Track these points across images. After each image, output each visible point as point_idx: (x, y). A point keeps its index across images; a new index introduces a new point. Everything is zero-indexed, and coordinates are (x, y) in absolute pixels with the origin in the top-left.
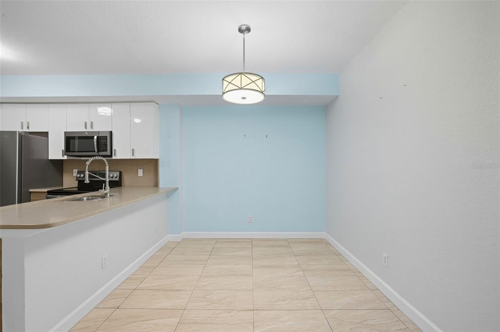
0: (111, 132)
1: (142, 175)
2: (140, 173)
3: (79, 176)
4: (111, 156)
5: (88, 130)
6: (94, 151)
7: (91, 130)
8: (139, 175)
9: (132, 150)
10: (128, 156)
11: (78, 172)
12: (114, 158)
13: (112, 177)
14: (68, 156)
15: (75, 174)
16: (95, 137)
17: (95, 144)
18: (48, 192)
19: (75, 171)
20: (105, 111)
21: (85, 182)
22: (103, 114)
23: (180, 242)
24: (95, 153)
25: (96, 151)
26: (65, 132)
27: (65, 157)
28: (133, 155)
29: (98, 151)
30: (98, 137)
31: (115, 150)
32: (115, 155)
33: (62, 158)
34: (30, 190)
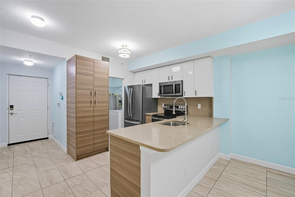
0: (182, 81)
1: (200, 108)
2: (199, 106)
3: (165, 107)
4: (182, 96)
5: (170, 81)
6: (173, 93)
7: (172, 81)
8: (198, 108)
9: (195, 91)
10: (193, 95)
11: (165, 105)
12: (184, 97)
13: (182, 109)
14: (160, 96)
15: (163, 106)
16: (174, 85)
17: (174, 88)
18: (153, 115)
19: (163, 104)
20: (176, 69)
21: (173, 113)
22: (175, 71)
23: (230, 161)
24: (174, 94)
25: (174, 93)
26: (159, 83)
27: (159, 97)
28: (196, 95)
29: (175, 93)
30: (175, 85)
31: (185, 92)
32: (185, 95)
33: (158, 97)
34: (146, 114)
